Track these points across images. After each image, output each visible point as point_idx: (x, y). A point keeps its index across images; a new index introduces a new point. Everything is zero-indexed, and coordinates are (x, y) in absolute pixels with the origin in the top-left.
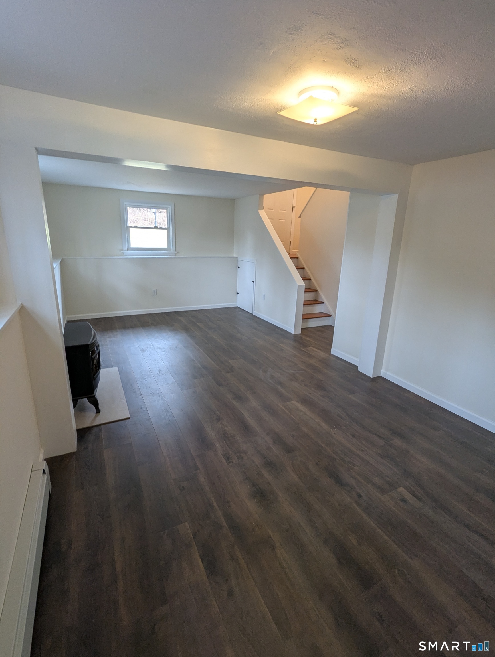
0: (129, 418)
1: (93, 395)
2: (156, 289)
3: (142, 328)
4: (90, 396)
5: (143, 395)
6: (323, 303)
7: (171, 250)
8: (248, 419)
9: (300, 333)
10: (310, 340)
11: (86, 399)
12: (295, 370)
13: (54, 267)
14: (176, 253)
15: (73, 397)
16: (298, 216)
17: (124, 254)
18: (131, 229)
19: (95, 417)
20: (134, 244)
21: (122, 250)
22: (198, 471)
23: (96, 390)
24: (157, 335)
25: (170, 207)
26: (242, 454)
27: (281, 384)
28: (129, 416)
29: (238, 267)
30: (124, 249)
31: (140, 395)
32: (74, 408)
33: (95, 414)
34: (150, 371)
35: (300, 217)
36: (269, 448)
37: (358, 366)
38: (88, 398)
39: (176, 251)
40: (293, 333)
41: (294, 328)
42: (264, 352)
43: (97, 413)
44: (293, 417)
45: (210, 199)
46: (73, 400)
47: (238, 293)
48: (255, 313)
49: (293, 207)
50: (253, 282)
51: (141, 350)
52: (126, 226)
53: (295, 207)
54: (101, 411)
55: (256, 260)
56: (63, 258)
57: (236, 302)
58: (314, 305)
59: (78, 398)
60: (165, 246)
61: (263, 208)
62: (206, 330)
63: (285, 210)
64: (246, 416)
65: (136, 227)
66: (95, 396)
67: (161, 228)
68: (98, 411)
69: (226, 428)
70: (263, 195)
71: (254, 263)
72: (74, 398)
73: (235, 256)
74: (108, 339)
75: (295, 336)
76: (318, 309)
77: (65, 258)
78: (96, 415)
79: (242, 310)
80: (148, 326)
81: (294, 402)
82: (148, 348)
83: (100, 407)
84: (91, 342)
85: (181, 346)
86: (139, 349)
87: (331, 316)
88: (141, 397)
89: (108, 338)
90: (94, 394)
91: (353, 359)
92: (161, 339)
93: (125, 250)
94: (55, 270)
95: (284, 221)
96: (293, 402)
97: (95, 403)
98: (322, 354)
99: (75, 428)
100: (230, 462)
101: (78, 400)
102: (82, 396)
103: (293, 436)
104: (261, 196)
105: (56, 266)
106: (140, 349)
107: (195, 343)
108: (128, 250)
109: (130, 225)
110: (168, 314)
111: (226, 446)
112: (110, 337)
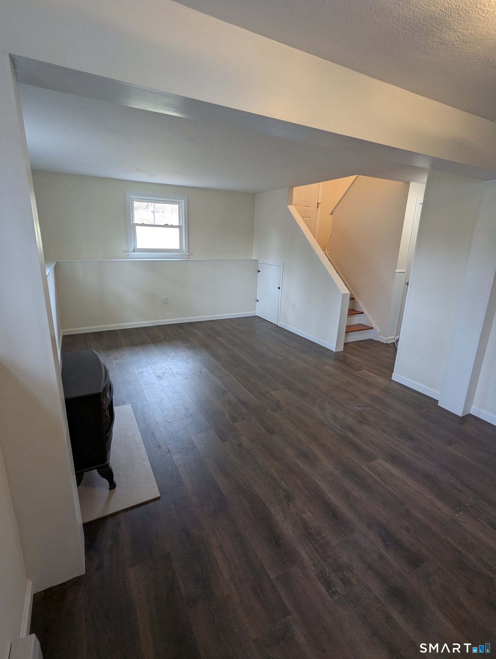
0: (158, 499)
1: (104, 464)
2: (166, 297)
3: (153, 345)
4: (101, 465)
5: (171, 451)
6: (363, 313)
7: (183, 252)
8: (330, 495)
9: (342, 350)
10: (358, 360)
11: (96, 470)
12: (359, 407)
13: (47, 275)
14: (189, 255)
15: (76, 471)
16: (330, 213)
17: (130, 257)
18: (138, 228)
19: (109, 498)
20: (140, 245)
21: (128, 251)
22: (290, 617)
23: (109, 454)
24: (173, 354)
25: (183, 201)
26: (345, 573)
27: (351, 429)
28: (158, 495)
29: (259, 271)
30: (130, 250)
31: (168, 452)
32: (78, 486)
33: (108, 491)
34: (173, 410)
35: (332, 214)
36: (381, 558)
37: (438, 401)
38: (98, 469)
39: (189, 253)
40: (335, 351)
41: (335, 345)
42: (309, 378)
43: (110, 489)
44: (392, 490)
45: (229, 192)
46: (77, 475)
47: (257, 301)
48: (281, 324)
49: (318, 203)
50: (279, 288)
51: (157, 377)
52: (132, 223)
53: (320, 203)
54: (117, 484)
55: (283, 263)
56: (58, 261)
57: (256, 311)
58: (353, 315)
59: (82, 470)
60: (177, 247)
61: (291, 204)
62: (230, 347)
63: (310, 207)
64: (326, 491)
65: (143, 225)
66: (108, 464)
67: (172, 226)
68: (112, 486)
69: (304, 516)
70: (293, 187)
71: (280, 266)
72: (78, 472)
73: (254, 258)
74: (114, 362)
75: (337, 353)
76: (357, 320)
77: (59, 261)
78: (109, 493)
79: (264, 320)
80: (160, 342)
81: (380, 461)
82: (166, 374)
83: (115, 479)
84: (103, 387)
85: (205, 370)
86: (154, 375)
87: (373, 328)
88: (169, 455)
89: (114, 359)
90: (107, 462)
91: (427, 389)
92: (179, 361)
93: (131, 252)
94: (48, 278)
95: (309, 219)
96: (378, 460)
97: (108, 475)
98: (381, 380)
99: (80, 522)
100: (333, 593)
101: (84, 473)
102: (90, 466)
103: (408, 530)
104: (291, 188)
105: (49, 272)
106: (156, 375)
107: (221, 365)
108: (134, 251)
109: (136, 221)
110: (181, 326)
111: (316, 554)
112: (116, 359)
